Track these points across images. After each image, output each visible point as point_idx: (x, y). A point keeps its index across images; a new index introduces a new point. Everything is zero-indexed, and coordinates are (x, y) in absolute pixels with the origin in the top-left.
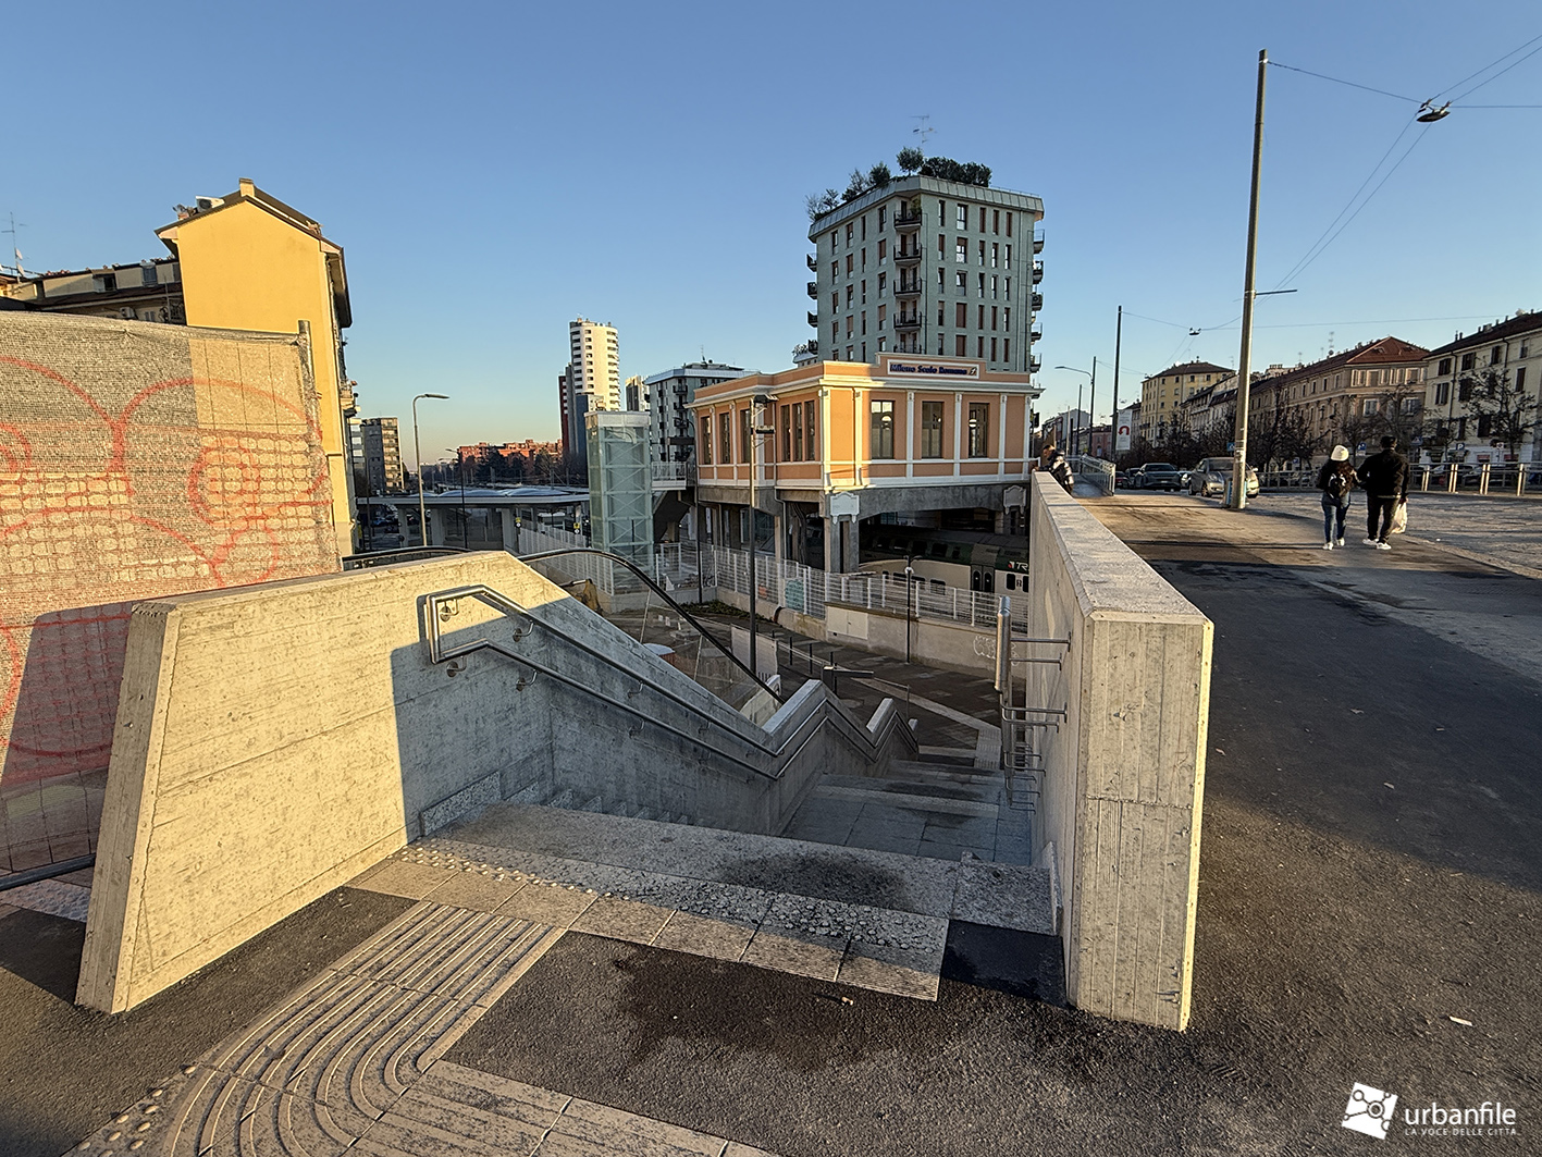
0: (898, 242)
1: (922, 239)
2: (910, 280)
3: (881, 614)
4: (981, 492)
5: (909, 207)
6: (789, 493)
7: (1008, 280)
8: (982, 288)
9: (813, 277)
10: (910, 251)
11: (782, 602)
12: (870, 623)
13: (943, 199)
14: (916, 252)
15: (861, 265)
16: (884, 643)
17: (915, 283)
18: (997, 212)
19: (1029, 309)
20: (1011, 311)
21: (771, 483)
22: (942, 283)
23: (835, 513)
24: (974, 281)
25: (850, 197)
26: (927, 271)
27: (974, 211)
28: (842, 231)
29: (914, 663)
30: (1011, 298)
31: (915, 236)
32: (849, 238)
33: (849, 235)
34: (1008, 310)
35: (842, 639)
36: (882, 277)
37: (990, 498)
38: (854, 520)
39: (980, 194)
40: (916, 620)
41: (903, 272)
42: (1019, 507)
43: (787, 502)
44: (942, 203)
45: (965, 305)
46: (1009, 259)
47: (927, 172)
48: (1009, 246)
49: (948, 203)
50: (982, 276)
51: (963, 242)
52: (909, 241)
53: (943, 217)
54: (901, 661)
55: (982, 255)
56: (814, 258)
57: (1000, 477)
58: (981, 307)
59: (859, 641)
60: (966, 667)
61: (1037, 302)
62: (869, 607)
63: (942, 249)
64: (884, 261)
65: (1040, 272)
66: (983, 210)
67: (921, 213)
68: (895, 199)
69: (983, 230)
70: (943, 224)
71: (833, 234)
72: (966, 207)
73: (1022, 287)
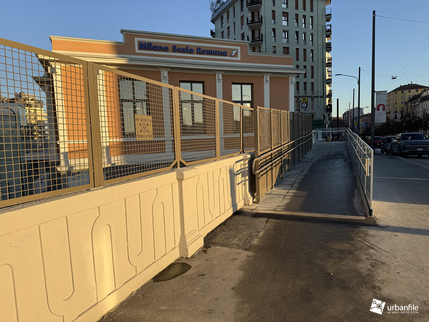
0: (250, 15)
2: (257, 36)
7: (312, 35)
8: (297, 39)
14: (259, 20)
15: (233, 31)
17: (260, 37)
19: (324, 50)
20: (314, 51)
22: (275, 36)
24: (293, 36)
26: (266, 30)
28: (225, 15)
30: (314, 44)
32: (228, 18)
36: (243, 35)
41: (253, 32)
45: (288, 48)
46: (312, 24)
48: (312, 17)
50: (297, 33)
51: (286, 14)
52: (256, 15)
55: (297, 22)
58: (297, 49)
61: (328, 47)
63: (274, 19)
64: (243, 27)
69: (297, 8)
70: (274, 5)
71: (222, 18)
73: (321, 39)
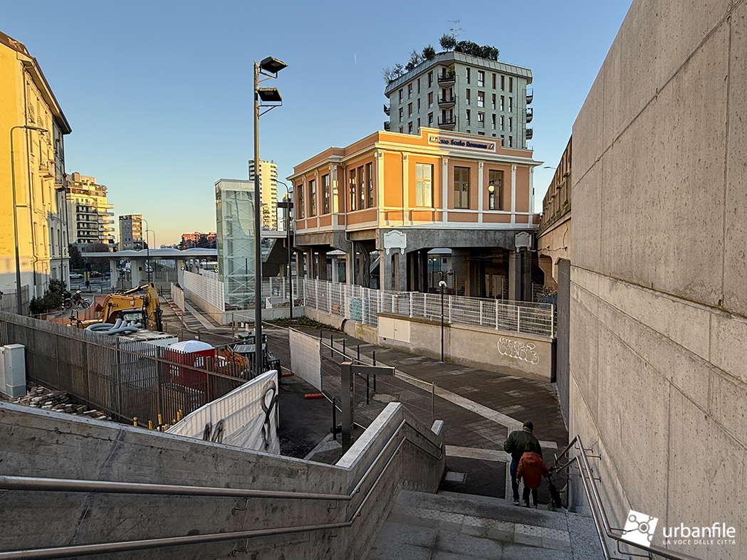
0: (441, 93)
1: (455, 91)
2: (448, 117)
3: (421, 322)
4: (498, 235)
5: (447, 71)
6: (355, 235)
7: (511, 119)
8: (494, 123)
9: (388, 119)
10: (448, 99)
11: (347, 315)
12: (412, 330)
13: (469, 66)
14: (452, 98)
15: (417, 108)
16: (423, 346)
17: (451, 119)
18: (503, 77)
19: (525, 138)
20: (513, 138)
21: (342, 227)
22: (469, 119)
23: (388, 246)
24: (489, 119)
25: (410, 67)
26: (459, 111)
27: (489, 75)
28: (406, 89)
29: (447, 362)
30: (513, 131)
31: (451, 89)
32: (410, 93)
33: (409, 91)
34: (511, 137)
35: (391, 343)
36: (431, 116)
37: (505, 240)
38: (403, 252)
39: (492, 65)
40: (448, 325)
41: (444, 112)
42: (526, 247)
43: (355, 242)
44: (468, 70)
46: (511, 106)
47: (458, 49)
48: (511, 98)
49: (472, 70)
50: (494, 116)
51: (482, 94)
52: (448, 92)
53: (469, 78)
54: (436, 361)
55: (494, 103)
56: (388, 107)
57: (512, 225)
59: (403, 345)
60: (492, 365)
61: (529, 134)
62: (411, 316)
63: (469, 98)
64: (432, 105)
65: (531, 115)
66: (494, 75)
67: (455, 75)
68: (439, 67)
69: (494, 87)
70: (469, 82)
71: (400, 91)
72: (483, 73)
73: (520, 125)
